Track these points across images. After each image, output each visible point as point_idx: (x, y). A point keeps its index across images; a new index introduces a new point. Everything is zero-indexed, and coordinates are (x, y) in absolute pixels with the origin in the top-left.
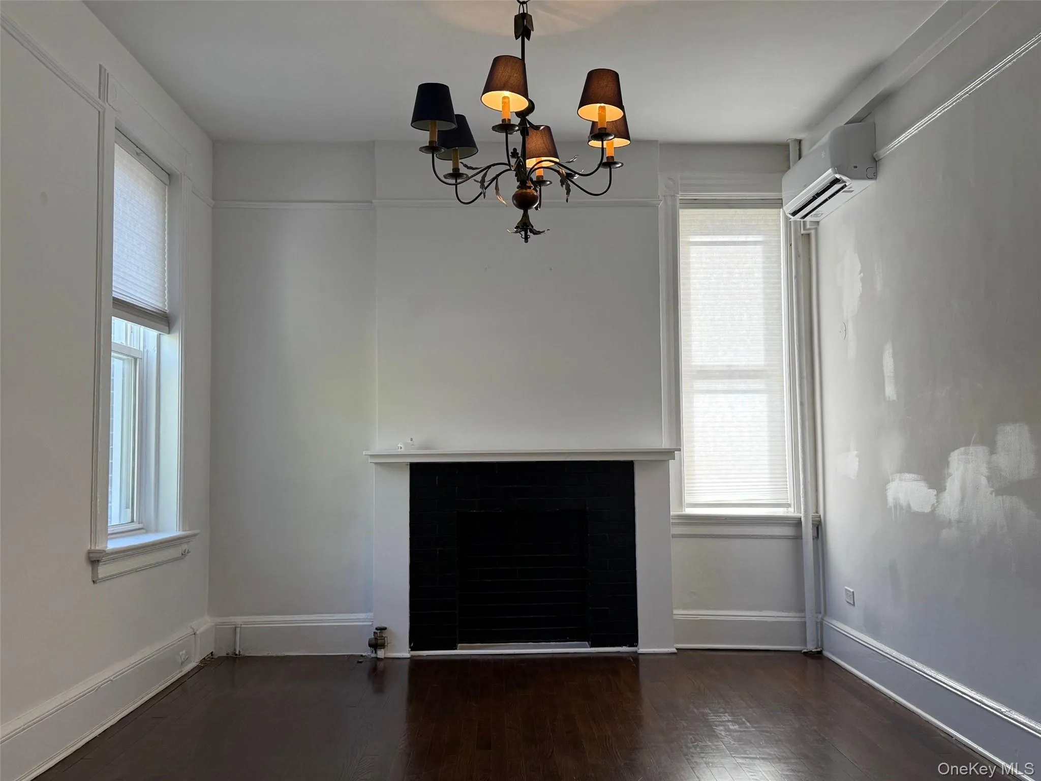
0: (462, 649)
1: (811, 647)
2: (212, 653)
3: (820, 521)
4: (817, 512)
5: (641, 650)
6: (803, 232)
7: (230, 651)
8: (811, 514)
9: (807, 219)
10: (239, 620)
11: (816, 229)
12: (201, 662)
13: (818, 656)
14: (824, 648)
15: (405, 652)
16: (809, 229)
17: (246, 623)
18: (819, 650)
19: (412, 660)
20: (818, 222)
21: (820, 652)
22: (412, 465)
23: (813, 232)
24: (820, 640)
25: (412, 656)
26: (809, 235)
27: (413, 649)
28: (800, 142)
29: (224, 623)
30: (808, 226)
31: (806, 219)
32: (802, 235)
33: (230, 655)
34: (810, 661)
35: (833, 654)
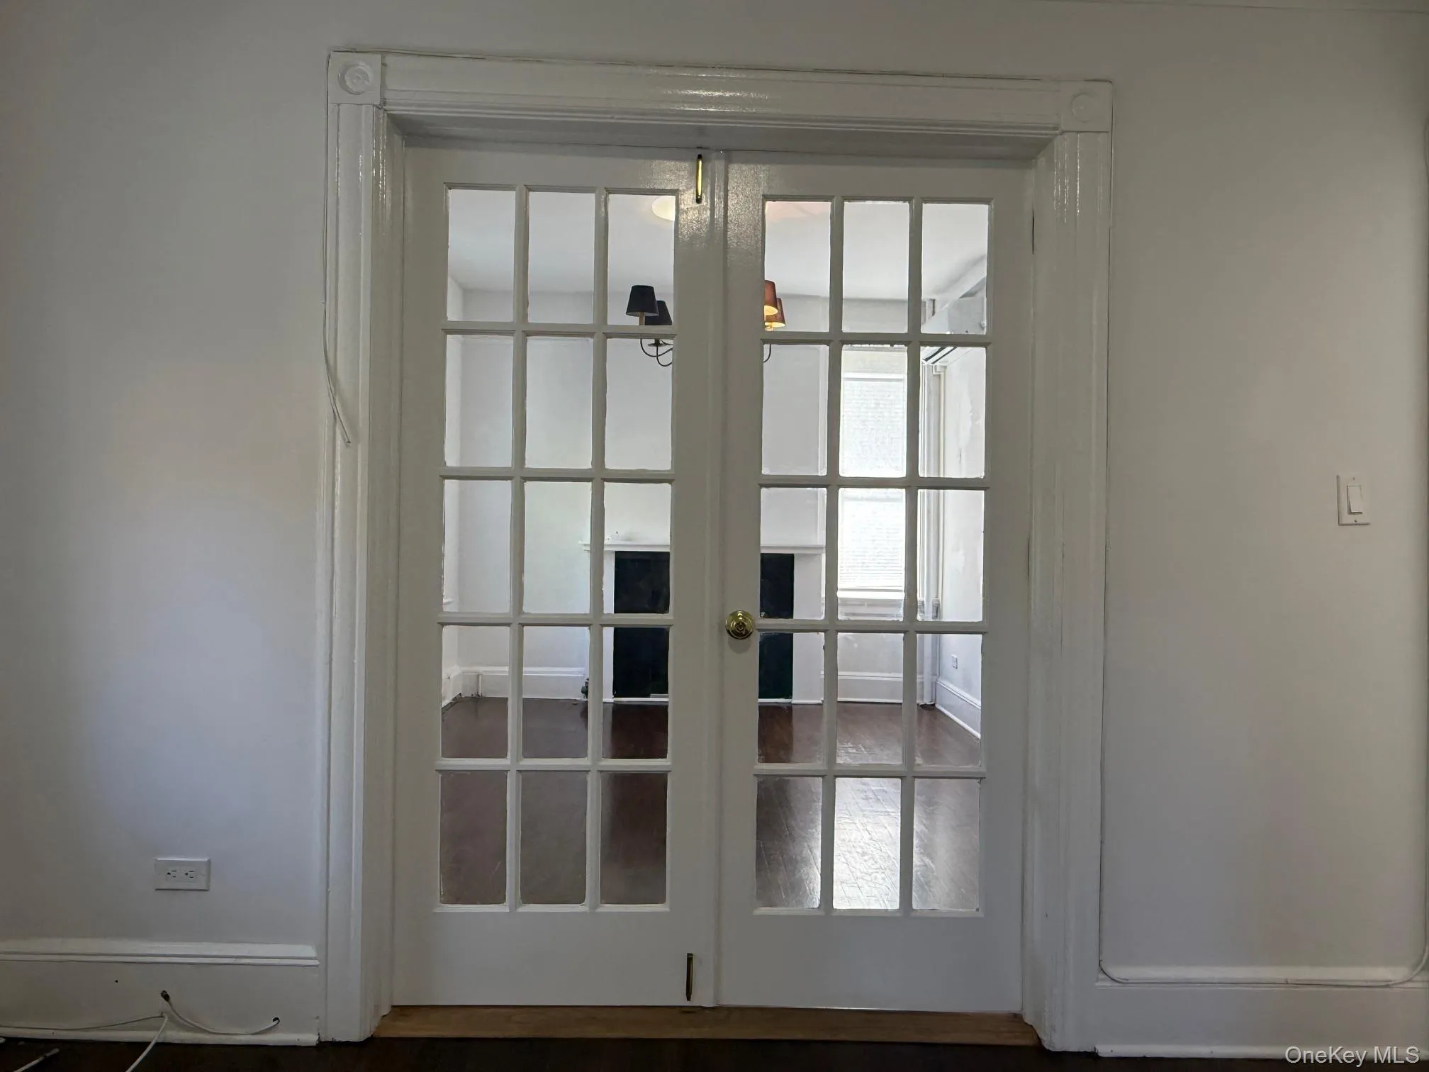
0: (653, 697)
1: (927, 701)
2: (460, 694)
3: (939, 605)
4: (937, 597)
5: (794, 701)
6: (934, 373)
7: (474, 693)
8: (933, 598)
9: (937, 363)
10: (481, 669)
11: (945, 372)
12: (453, 700)
13: (931, 708)
14: (938, 701)
15: (609, 698)
16: (939, 372)
17: (485, 672)
18: (932, 703)
19: (615, 704)
20: (945, 367)
21: (933, 705)
22: (617, 553)
23: (942, 374)
24: (934, 697)
25: (615, 701)
26: (939, 376)
27: (616, 696)
28: (934, 301)
29: (469, 672)
30: (938, 370)
31: (935, 364)
32: (934, 375)
33: (474, 696)
34: (925, 712)
35: (943, 706)
